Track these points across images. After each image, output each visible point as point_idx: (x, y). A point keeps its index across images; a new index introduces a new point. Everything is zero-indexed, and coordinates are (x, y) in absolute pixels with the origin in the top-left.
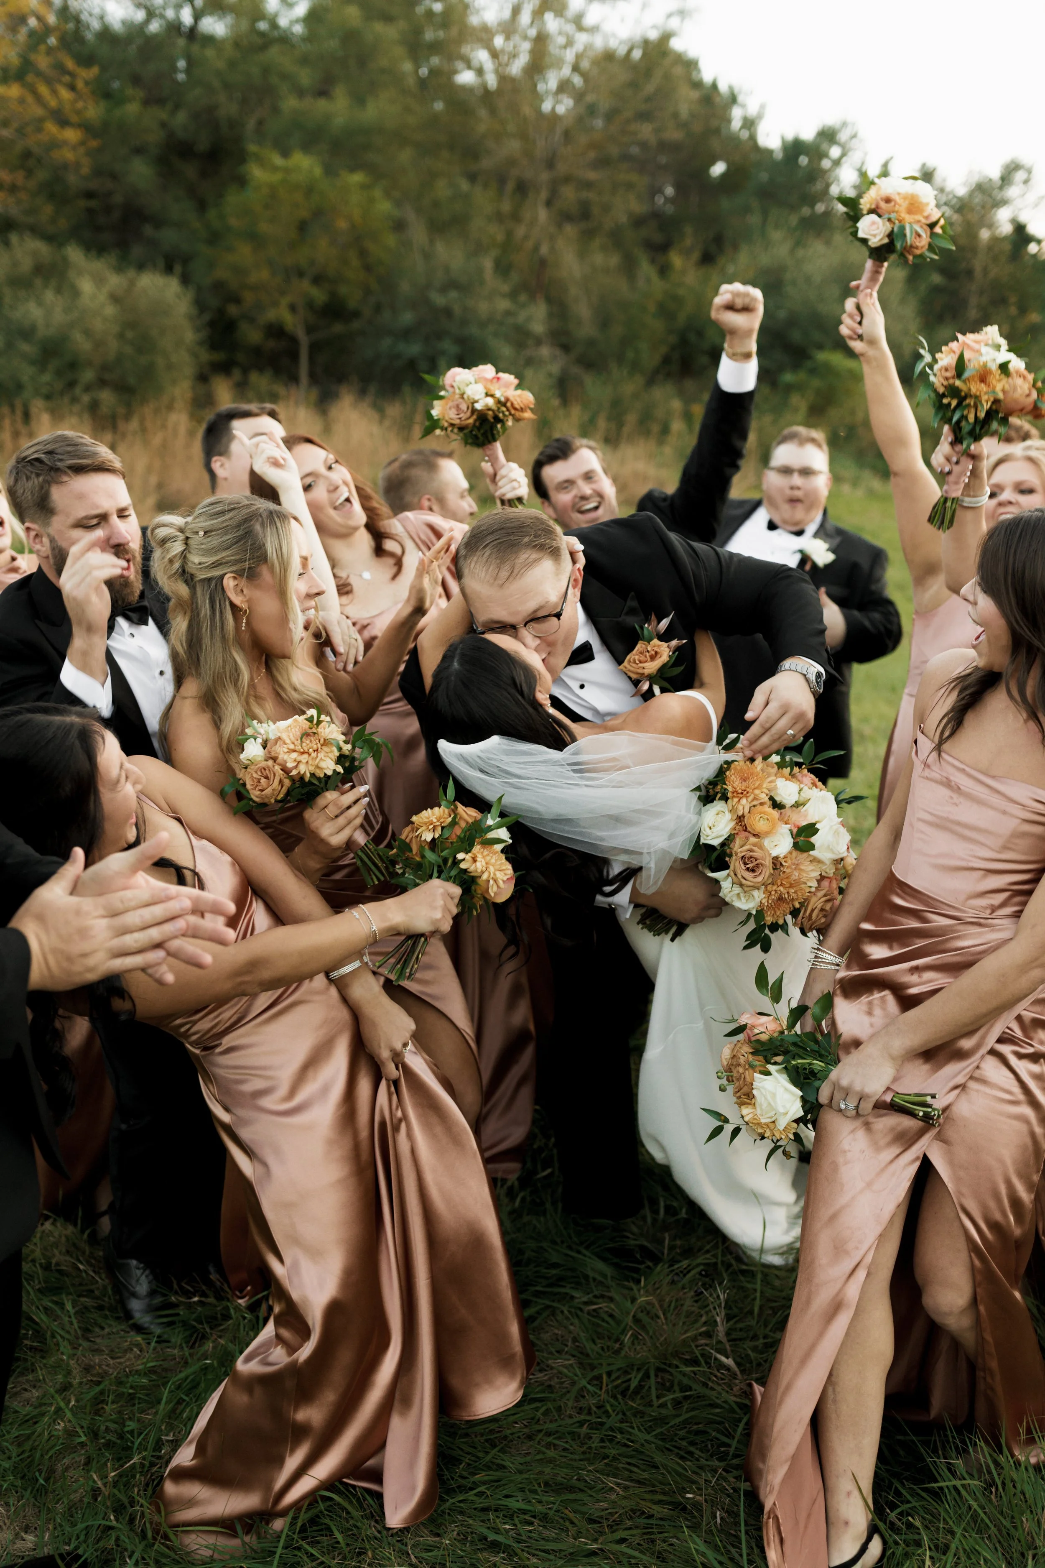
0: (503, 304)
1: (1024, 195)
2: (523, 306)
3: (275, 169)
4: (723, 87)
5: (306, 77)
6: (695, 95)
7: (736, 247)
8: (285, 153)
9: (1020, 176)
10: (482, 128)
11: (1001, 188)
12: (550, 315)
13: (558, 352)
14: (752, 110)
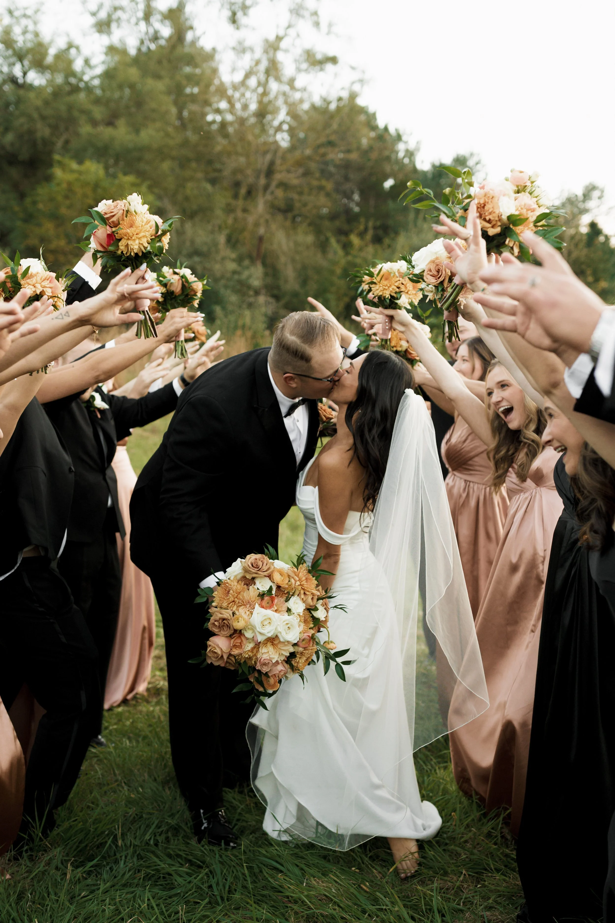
0: (232, 266)
1: (599, 206)
2: (247, 268)
3: (72, 171)
4: (392, 130)
5: (98, 112)
6: (373, 134)
7: (397, 233)
8: (80, 162)
9: (596, 194)
10: (218, 148)
11: (584, 201)
12: (266, 274)
13: (271, 300)
14: (412, 146)
